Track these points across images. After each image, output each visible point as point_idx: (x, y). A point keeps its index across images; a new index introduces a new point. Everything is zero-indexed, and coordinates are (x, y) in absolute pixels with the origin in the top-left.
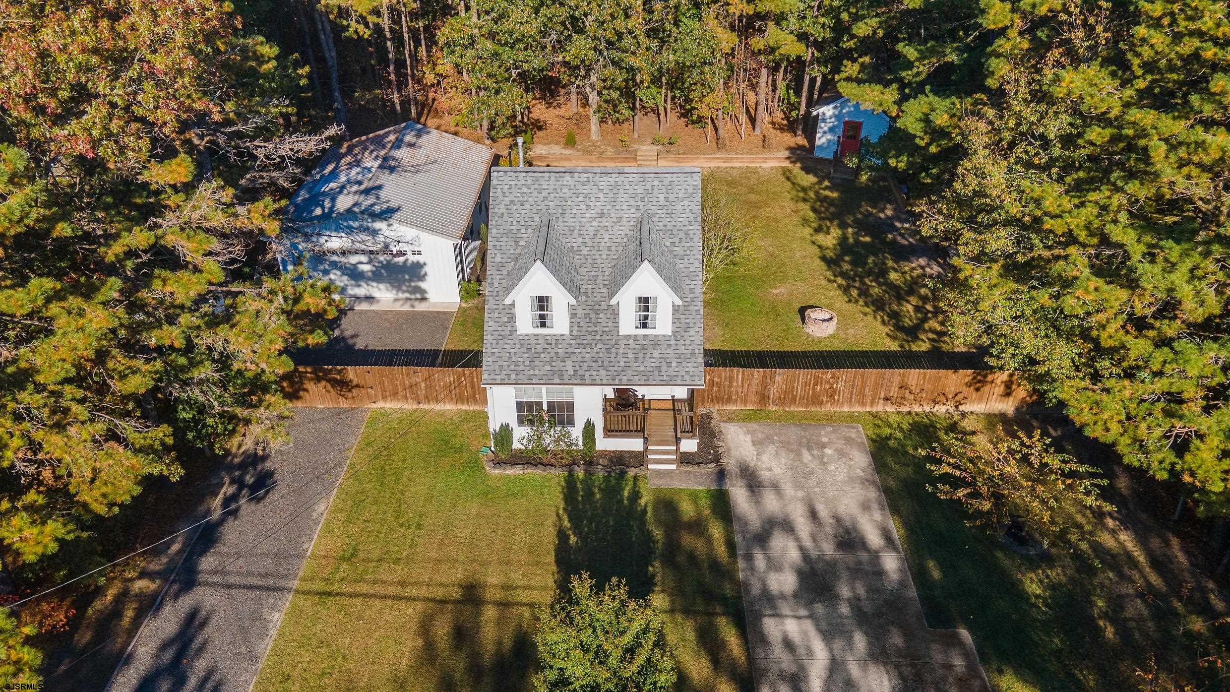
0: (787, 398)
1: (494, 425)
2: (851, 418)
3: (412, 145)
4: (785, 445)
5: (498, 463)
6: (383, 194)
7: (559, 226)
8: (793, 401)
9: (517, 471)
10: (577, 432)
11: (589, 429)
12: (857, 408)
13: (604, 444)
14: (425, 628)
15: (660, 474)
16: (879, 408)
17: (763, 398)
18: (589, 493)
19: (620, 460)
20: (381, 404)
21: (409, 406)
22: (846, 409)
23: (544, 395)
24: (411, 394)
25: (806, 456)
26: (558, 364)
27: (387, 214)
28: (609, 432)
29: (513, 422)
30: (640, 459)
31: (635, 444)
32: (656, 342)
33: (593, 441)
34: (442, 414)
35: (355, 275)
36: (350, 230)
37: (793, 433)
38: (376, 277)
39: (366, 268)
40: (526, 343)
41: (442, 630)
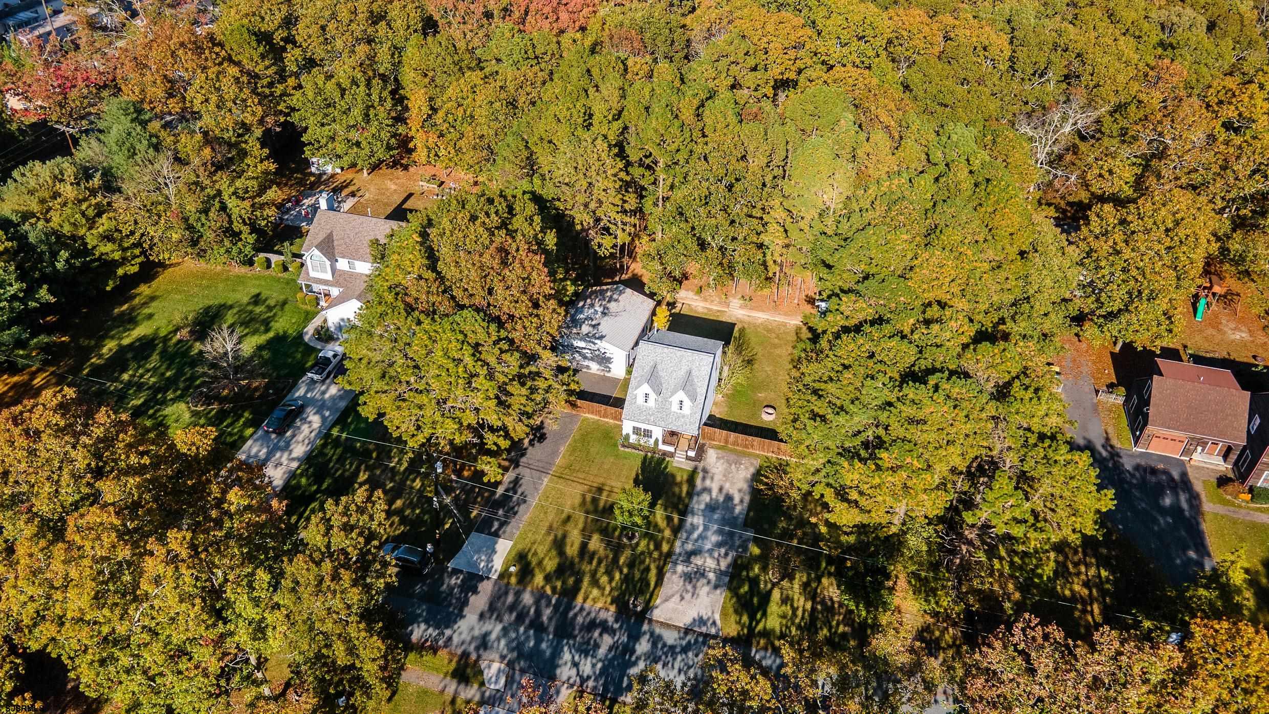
0: (735, 443)
1: (624, 433)
2: (758, 456)
3: (616, 300)
4: (728, 461)
5: (623, 446)
6: (600, 327)
7: (659, 367)
8: (738, 445)
9: (629, 450)
10: (652, 441)
11: (657, 441)
13: (662, 447)
14: (584, 496)
15: (678, 462)
16: (770, 454)
17: (726, 442)
18: (650, 463)
19: (665, 454)
20: (584, 415)
21: (597, 418)
23: (643, 426)
24: (598, 413)
25: (733, 466)
26: (649, 417)
27: (601, 338)
28: (664, 442)
29: (631, 433)
30: (672, 455)
31: (671, 449)
32: (683, 416)
33: (658, 445)
35: (585, 358)
36: (585, 341)
37: (733, 457)
38: (592, 359)
39: (589, 355)
40: (639, 408)
41: (589, 497)
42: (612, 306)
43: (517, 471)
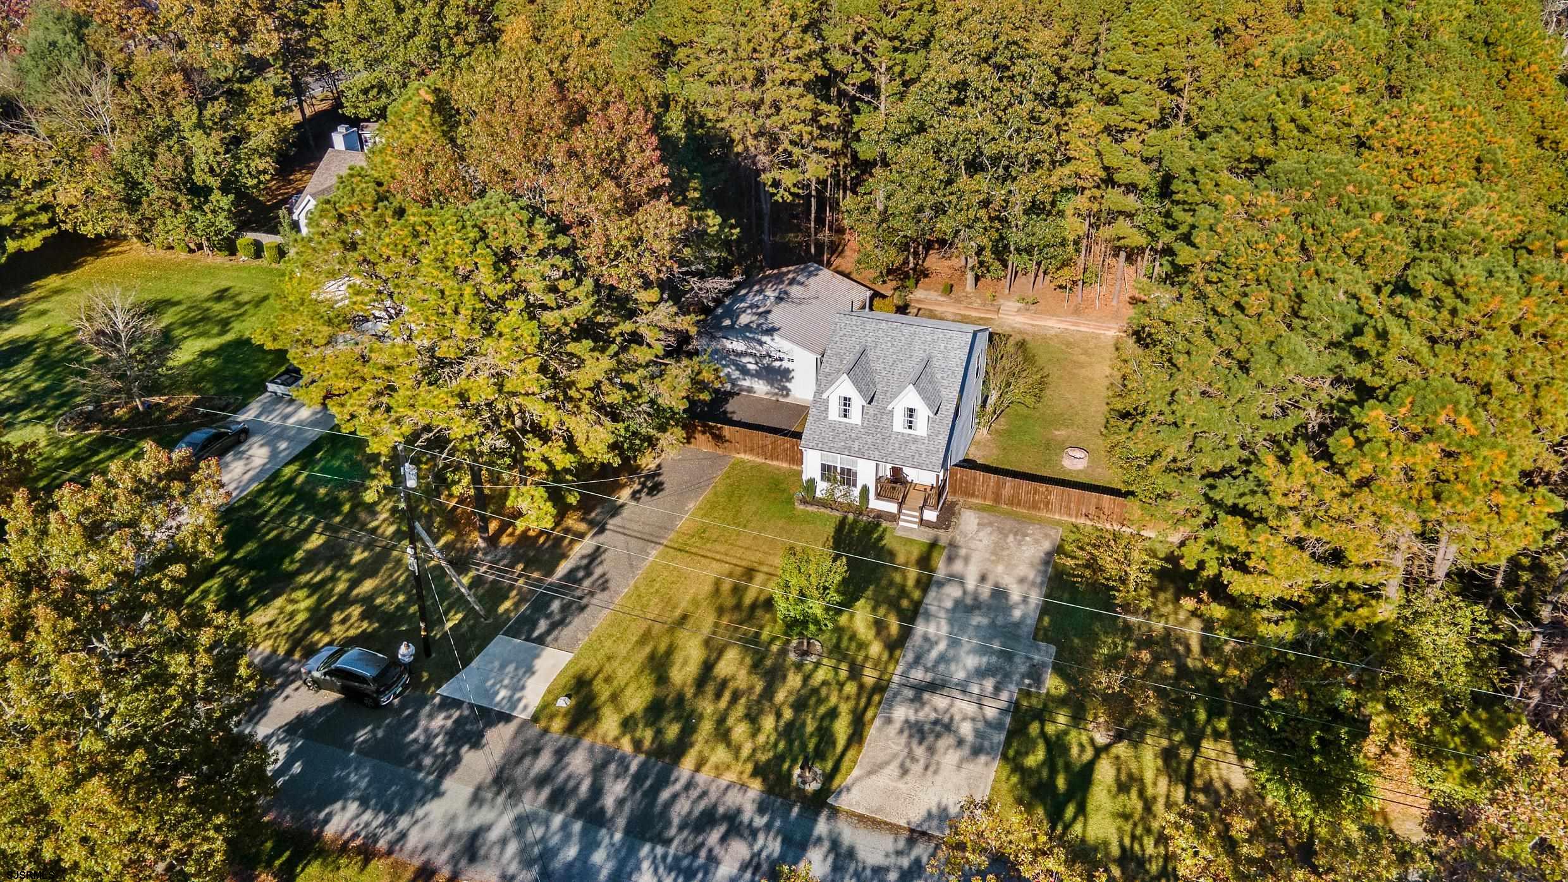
0: (1014, 501)
1: (805, 478)
2: (1059, 523)
3: (802, 284)
4: (1000, 530)
5: (804, 502)
6: (770, 317)
7: (871, 354)
8: (1019, 504)
9: (813, 509)
10: (856, 492)
11: (865, 491)
12: (1065, 518)
13: (876, 504)
14: (717, 584)
15: (905, 529)
16: (1081, 521)
17: (997, 498)
18: (852, 530)
19: (880, 515)
20: (742, 456)
21: (759, 460)
22: (1057, 517)
23: (839, 462)
24: (762, 451)
25: (1011, 538)
26: (850, 442)
27: (771, 331)
28: (878, 495)
29: (818, 478)
30: (894, 518)
31: (891, 507)
32: (915, 440)
33: (868, 500)
34: (779, 469)
35: (745, 371)
36: (745, 338)
37: (1009, 524)
38: (758, 375)
39: (752, 367)
40: (833, 426)
41: (726, 586)
42: (795, 290)
43: (601, 538)
